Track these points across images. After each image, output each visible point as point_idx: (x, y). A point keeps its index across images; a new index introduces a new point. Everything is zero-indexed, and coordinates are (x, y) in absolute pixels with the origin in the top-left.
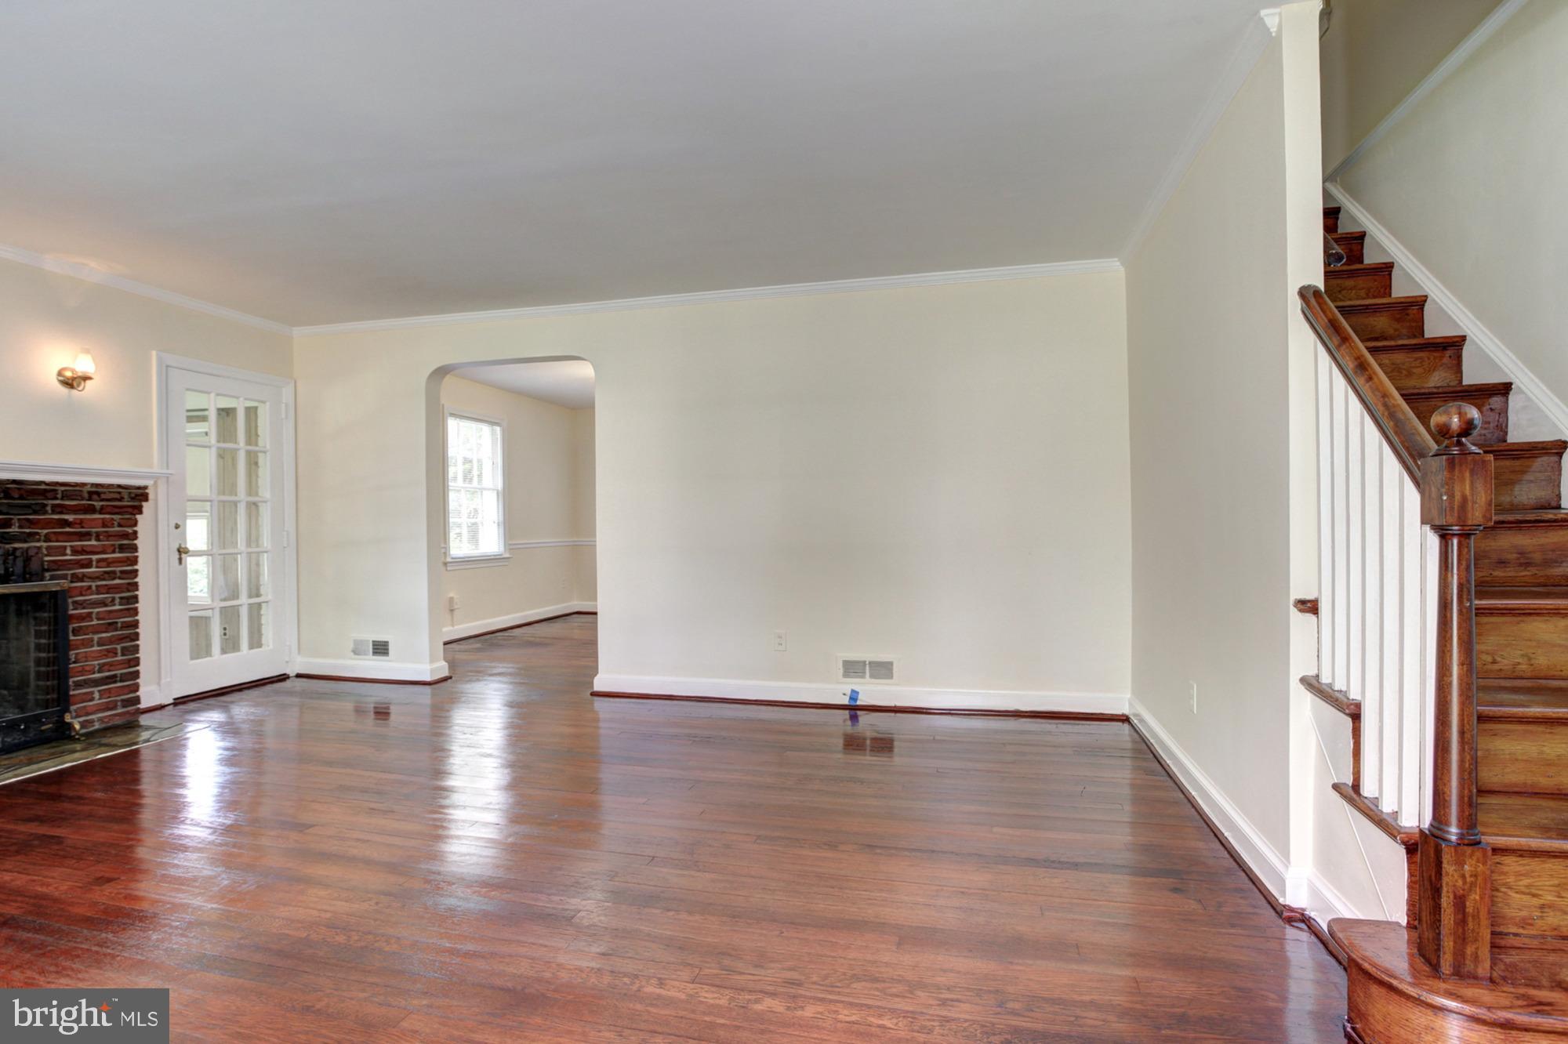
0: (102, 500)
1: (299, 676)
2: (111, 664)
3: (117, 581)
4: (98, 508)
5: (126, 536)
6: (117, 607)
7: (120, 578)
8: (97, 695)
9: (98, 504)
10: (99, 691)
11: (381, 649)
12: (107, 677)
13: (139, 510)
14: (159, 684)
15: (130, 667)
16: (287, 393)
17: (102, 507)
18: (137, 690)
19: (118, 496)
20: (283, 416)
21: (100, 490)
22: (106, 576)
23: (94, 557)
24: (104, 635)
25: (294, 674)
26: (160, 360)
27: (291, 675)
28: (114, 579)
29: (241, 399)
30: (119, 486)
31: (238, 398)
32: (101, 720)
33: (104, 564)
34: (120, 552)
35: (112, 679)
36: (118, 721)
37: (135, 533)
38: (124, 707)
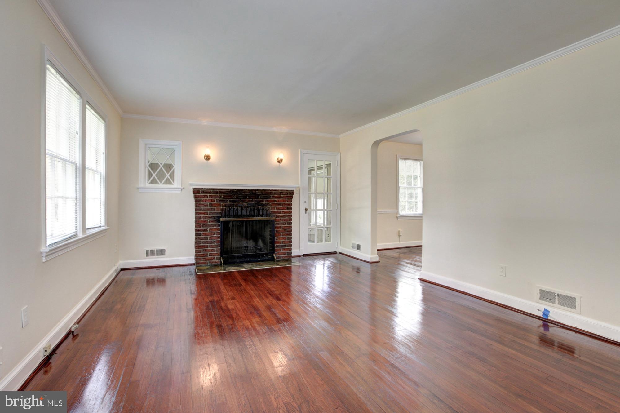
0: (283, 194)
1: (340, 253)
2: (285, 242)
3: (287, 218)
4: (282, 197)
5: (289, 205)
6: (287, 225)
7: (287, 217)
8: (281, 250)
9: (282, 196)
10: (282, 249)
11: (358, 247)
12: (284, 245)
13: (292, 197)
14: (299, 249)
15: (289, 243)
16: (338, 157)
17: (283, 197)
18: (291, 250)
19: (286, 193)
20: (337, 165)
21: (283, 192)
22: (284, 216)
23: (282, 211)
24: (283, 233)
25: (339, 252)
26: (301, 152)
27: (338, 252)
28: (286, 217)
29: (324, 161)
30: (287, 190)
31: (323, 161)
32: (282, 257)
33: (284, 213)
34: (288, 209)
35: (285, 246)
36: (286, 258)
37: (291, 204)
38: (288, 254)
